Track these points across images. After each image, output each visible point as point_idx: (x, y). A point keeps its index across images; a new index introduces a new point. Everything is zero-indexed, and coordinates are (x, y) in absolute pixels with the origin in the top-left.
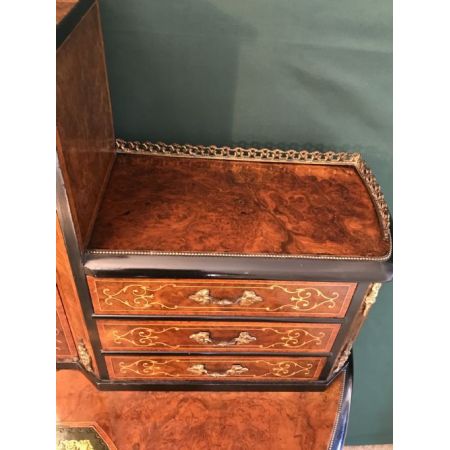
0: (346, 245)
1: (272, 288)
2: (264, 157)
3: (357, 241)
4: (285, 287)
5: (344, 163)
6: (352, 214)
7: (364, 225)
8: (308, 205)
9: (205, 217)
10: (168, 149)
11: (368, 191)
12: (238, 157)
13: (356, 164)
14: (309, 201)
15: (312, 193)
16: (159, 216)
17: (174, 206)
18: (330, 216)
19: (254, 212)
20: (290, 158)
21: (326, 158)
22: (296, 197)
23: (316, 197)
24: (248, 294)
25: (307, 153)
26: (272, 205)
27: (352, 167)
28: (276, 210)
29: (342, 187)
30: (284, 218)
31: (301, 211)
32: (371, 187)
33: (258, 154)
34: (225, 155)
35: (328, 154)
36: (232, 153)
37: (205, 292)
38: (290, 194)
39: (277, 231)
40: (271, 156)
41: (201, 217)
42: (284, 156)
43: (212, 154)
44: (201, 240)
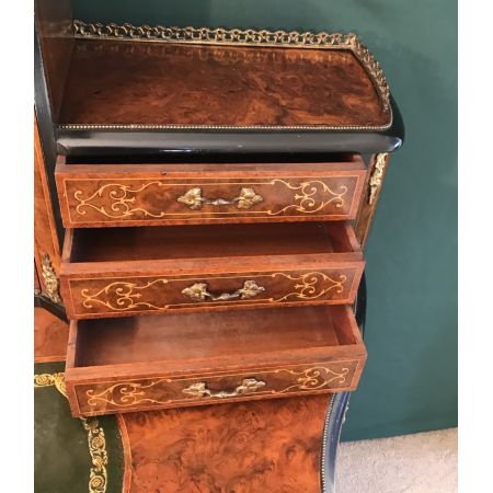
0: (344, 117)
1: (273, 183)
2: (249, 40)
3: (356, 113)
4: (287, 180)
5: (339, 47)
6: (350, 91)
7: (363, 101)
8: (301, 84)
9: (188, 95)
10: (136, 33)
11: (366, 71)
12: (218, 41)
13: (352, 47)
14: (303, 81)
15: (306, 74)
16: (135, 95)
17: (150, 85)
18: (327, 93)
19: (243, 90)
20: (279, 41)
21: (319, 41)
22: (289, 77)
23: (311, 77)
24: (247, 192)
25: (297, 34)
26: (262, 84)
27: (349, 51)
28: (267, 89)
29: (338, 69)
30: (277, 96)
31: (295, 89)
32: (369, 67)
33: (243, 37)
34: (204, 38)
35: (320, 35)
36: (212, 36)
37: (196, 191)
38: (282, 74)
39: (269, 106)
40: (257, 39)
41: (184, 95)
42: (272, 38)
43: (189, 38)
44: (186, 115)
